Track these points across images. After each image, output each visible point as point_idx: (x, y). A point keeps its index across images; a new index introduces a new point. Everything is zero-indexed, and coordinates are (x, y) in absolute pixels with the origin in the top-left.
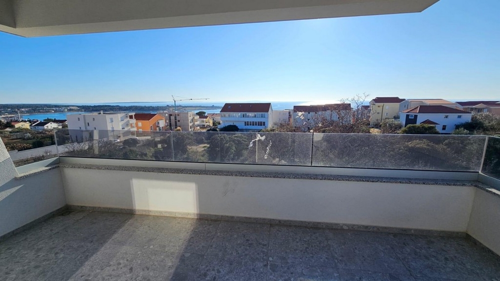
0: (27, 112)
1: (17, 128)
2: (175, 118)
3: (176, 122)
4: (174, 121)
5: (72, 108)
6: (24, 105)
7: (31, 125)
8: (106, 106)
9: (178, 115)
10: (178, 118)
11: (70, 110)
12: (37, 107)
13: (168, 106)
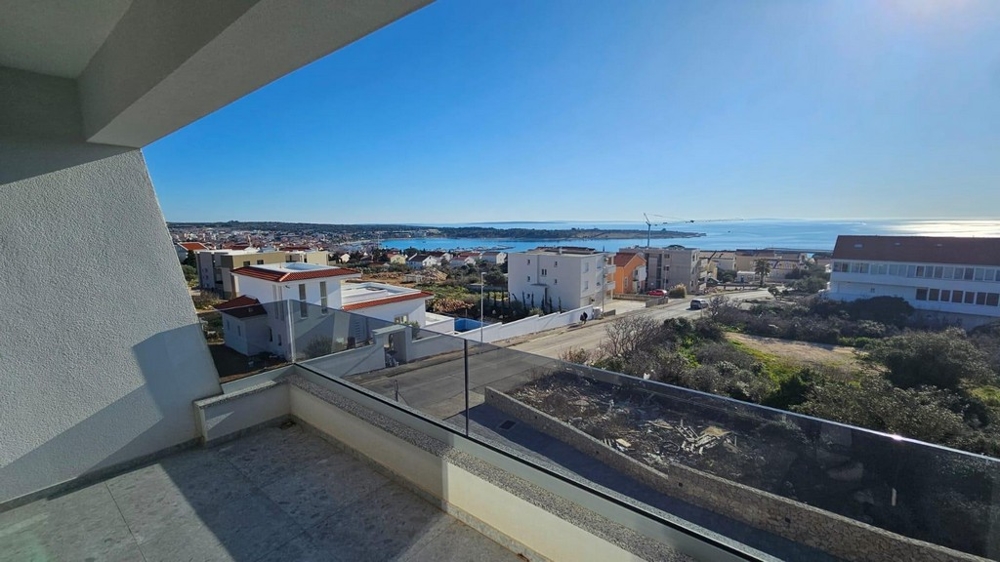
0: (384, 236)
1: (394, 263)
2: (660, 261)
3: (659, 270)
4: (655, 268)
5: (432, 231)
6: (378, 226)
7: (407, 259)
8: (475, 229)
9: (667, 256)
10: (665, 263)
11: (430, 234)
12: (392, 229)
13: (573, 229)
